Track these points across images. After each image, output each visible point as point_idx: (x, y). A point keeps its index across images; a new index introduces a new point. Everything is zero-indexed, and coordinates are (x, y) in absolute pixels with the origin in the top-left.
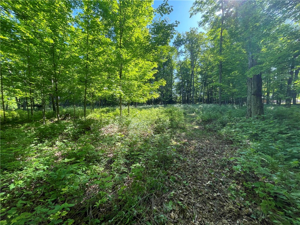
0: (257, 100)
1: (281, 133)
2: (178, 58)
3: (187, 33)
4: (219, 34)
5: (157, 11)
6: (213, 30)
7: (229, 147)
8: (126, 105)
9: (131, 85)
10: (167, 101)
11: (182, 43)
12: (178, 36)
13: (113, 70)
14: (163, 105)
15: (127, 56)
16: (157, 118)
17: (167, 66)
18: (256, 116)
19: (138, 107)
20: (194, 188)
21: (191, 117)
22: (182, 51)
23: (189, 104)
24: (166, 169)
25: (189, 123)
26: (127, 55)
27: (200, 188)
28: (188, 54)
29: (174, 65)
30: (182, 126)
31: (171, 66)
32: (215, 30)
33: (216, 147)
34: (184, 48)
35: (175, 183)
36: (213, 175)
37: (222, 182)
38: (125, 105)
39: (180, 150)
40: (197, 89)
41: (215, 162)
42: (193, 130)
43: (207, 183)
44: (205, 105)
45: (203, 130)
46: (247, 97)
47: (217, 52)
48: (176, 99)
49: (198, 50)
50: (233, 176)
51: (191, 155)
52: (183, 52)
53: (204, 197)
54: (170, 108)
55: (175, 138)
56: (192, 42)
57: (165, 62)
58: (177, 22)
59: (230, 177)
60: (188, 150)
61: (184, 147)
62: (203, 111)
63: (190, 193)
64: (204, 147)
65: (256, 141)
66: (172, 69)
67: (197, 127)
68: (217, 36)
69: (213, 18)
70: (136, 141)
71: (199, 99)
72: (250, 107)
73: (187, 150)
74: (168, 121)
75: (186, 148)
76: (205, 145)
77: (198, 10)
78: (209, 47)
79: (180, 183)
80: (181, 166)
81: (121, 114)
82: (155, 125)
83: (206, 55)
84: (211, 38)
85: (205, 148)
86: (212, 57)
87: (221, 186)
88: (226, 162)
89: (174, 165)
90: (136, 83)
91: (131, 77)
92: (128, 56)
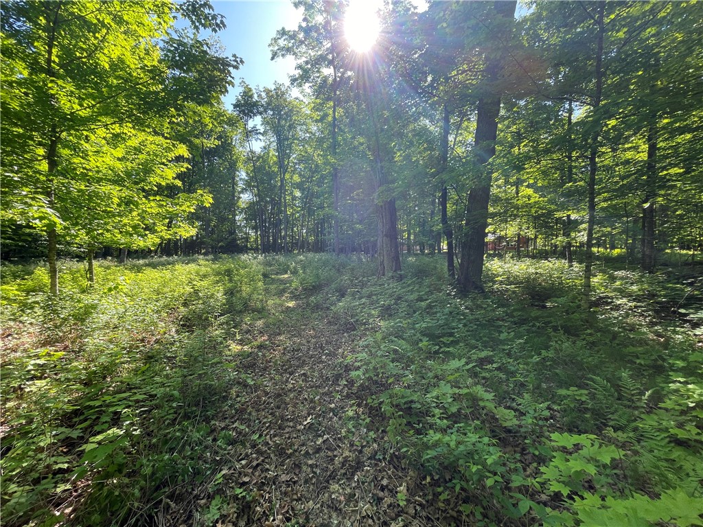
0: (391, 246)
1: (420, 299)
2: (248, 145)
3: (268, 92)
4: (331, 112)
5: (181, 11)
6: (318, 101)
7: (349, 336)
8: (80, 258)
9: (97, 195)
10: (221, 247)
11: (255, 111)
12: (245, 92)
13: (19, 139)
14: (211, 257)
15: (76, 107)
16: (188, 289)
17: (220, 157)
18: (390, 274)
19: (130, 262)
20: (278, 442)
21: (283, 282)
22: (257, 130)
23: (277, 253)
24: (207, 420)
25: (276, 297)
26: (77, 101)
27: (289, 438)
28: (272, 140)
29: (237, 158)
30: (259, 305)
31: (231, 159)
32: (324, 103)
33: (327, 341)
34: (262, 124)
35: (230, 447)
36: (317, 402)
37: (332, 410)
38: (77, 256)
39: (248, 363)
40: (293, 220)
41: (322, 373)
42: (283, 312)
43: (305, 423)
44: (310, 255)
45: (304, 308)
46: (377, 240)
47: (328, 148)
48: (247, 241)
49: (293, 136)
50: (352, 393)
51: (274, 370)
52: (260, 133)
53: (297, 454)
54: (227, 263)
55: (238, 337)
56: (279, 114)
57: (213, 148)
58: (239, 60)
59: (348, 396)
60: (268, 358)
61: (260, 354)
62: (304, 268)
63: (269, 457)
64: (304, 345)
65: (390, 318)
66: (233, 167)
67: (291, 304)
68: (326, 115)
69: (318, 77)
70: (113, 364)
71: (298, 243)
72: (382, 258)
73: (267, 360)
74: (220, 295)
75: (264, 355)
76: (304, 342)
77: (289, 50)
78: (314, 135)
79: (243, 444)
80: (247, 402)
81: (53, 285)
82: (182, 309)
83: (310, 150)
84: (317, 115)
85: (304, 348)
86: (321, 156)
87: (331, 419)
88: (341, 369)
89: (230, 402)
90: (115, 192)
91: (98, 172)
92: (81, 105)
